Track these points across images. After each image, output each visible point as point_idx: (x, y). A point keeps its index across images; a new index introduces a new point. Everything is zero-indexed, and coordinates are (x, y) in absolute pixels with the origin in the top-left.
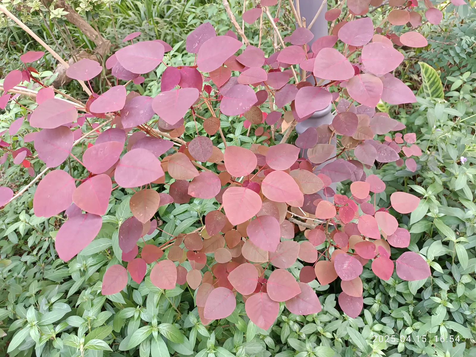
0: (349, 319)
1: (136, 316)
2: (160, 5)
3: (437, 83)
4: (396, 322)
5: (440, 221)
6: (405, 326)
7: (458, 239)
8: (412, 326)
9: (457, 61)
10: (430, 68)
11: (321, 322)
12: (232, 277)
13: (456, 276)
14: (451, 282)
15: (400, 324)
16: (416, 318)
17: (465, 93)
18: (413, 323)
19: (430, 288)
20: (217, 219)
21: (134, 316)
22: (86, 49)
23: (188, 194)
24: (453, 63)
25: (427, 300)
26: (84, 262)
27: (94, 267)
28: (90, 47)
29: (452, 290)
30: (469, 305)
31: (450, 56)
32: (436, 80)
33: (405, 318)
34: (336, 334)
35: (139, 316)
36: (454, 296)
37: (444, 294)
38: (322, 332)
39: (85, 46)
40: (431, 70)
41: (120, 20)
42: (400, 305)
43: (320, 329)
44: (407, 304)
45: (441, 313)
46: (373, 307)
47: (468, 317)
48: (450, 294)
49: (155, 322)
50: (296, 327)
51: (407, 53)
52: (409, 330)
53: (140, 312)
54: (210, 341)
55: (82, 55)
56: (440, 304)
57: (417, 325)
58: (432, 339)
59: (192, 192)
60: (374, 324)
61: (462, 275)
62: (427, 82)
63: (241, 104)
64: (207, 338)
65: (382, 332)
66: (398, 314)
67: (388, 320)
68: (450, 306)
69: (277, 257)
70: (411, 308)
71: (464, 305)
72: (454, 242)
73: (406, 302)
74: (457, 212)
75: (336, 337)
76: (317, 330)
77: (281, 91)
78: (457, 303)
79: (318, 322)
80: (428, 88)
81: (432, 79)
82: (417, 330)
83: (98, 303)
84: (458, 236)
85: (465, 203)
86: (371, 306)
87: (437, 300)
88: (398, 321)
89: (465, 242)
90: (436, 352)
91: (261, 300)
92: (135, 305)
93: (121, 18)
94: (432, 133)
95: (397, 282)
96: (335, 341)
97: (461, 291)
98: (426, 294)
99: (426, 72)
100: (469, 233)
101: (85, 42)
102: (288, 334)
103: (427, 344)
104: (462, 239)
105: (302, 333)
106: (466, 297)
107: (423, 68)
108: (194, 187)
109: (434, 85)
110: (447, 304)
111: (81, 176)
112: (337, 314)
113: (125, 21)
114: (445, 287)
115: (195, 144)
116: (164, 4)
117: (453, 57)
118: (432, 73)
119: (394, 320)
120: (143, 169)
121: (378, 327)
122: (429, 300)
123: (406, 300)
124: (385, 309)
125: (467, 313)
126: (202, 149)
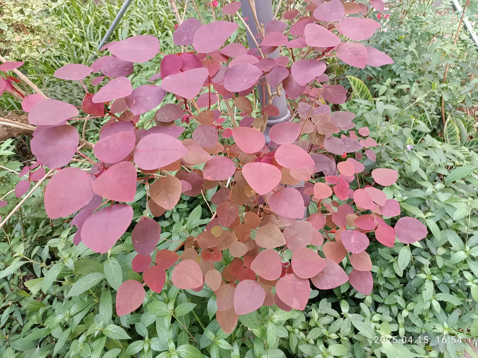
0: (349, 316)
1: (146, 348)
2: (87, 62)
3: (366, 92)
4: (390, 310)
5: (406, 203)
6: (400, 311)
7: (426, 215)
8: (406, 308)
9: (375, 74)
10: (357, 79)
11: (324, 325)
12: (255, 266)
13: (433, 250)
14: (430, 257)
15: (395, 309)
16: (407, 299)
17: (391, 97)
18: (407, 305)
19: (413, 268)
20: (229, 209)
21: (143, 349)
22: (14, 111)
23: (204, 178)
24: (372, 76)
25: (413, 279)
26: (67, 312)
27: (79, 315)
28: (18, 109)
29: (433, 264)
30: (450, 274)
31: (368, 70)
32: (364, 90)
33: (399, 302)
34: (340, 333)
35: (149, 348)
36: (435, 269)
37: (427, 269)
38: (327, 335)
39: (12, 108)
40: (359, 81)
41: (46, 80)
42: (390, 292)
43: (324, 331)
44: (396, 289)
45: (429, 287)
46: (366, 299)
47: (453, 286)
48: (432, 268)
49: (172, 345)
50: (302, 334)
51: (329, 76)
52: (405, 313)
53: (149, 343)
54: (234, 353)
55: (11, 116)
56: (426, 279)
57: (411, 306)
58: (427, 316)
59: (207, 176)
60: (372, 315)
61: (437, 248)
62: (357, 92)
63: (245, 80)
64: (229, 352)
65: (380, 322)
66: (391, 301)
67: (383, 309)
68: (435, 278)
69: (293, 238)
70: (401, 292)
71: (447, 275)
72: (423, 219)
73: (395, 287)
74: (418, 193)
75: (341, 337)
76: (322, 333)
77: (271, 73)
78: (439, 275)
79: (321, 325)
80: (360, 98)
81: (361, 89)
82: (412, 311)
83: (98, 345)
84: (425, 212)
85: (423, 184)
86: (364, 299)
87: (422, 276)
88: (392, 308)
89: (433, 216)
90: (434, 326)
91: (290, 282)
92: (141, 338)
93: (47, 78)
94: (378, 129)
95: (383, 269)
96: (341, 340)
97: (440, 262)
98: (411, 274)
99: (354, 84)
100: (432, 209)
101: (10, 104)
102: (297, 344)
103: (424, 322)
104: (429, 214)
105: (309, 339)
106: (446, 267)
107: (351, 81)
108: (209, 171)
109: (364, 93)
110: (432, 278)
111: (35, 233)
112: (335, 313)
113: (51, 80)
114: (426, 262)
115: (198, 133)
116: (92, 60)
117: (371, 71)
118: (360, 84)
119: (388, 308)
120: (165, 150)
121: (376, 318)
122: (416, 279)
123: (394, 286)
124: (378, 299)
125: (451, 281)
126: (207, 137)
